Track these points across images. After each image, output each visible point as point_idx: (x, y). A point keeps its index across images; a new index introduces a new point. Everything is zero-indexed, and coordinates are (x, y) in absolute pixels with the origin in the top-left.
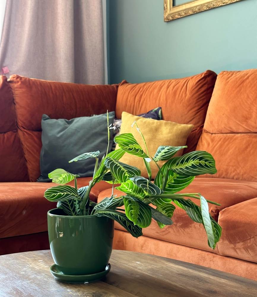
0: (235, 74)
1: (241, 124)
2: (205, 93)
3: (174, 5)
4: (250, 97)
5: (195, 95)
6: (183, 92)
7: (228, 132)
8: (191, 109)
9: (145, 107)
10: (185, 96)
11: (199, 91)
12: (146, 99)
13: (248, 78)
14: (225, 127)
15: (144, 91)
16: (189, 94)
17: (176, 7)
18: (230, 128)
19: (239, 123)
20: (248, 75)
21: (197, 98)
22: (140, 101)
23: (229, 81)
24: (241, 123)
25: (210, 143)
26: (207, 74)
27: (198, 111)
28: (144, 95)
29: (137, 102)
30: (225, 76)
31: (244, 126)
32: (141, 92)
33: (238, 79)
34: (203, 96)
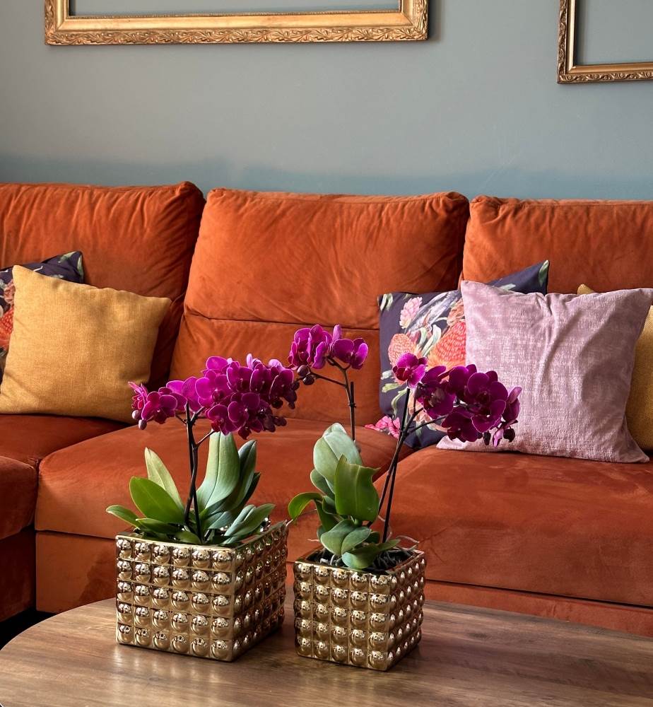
0: (249, 199)
1: (280, 307)
2: (184, 230)
3: (71, 13)
4: (296, 254)
5: (164, 235)
6: (134, 224)
7: (248, 318)
8: (156, 263)
9: (36, 248)
10: (142, 234)
11: (173, 226)
12: (34, 228)
13: (283, 213)
14: (241, 309)
15: (24, 208)
16: (151, 230)
17: (79, 18)
18: (256, 311)
19: (277, 305)
20: (282, 207)
21: (170, 240)
22: (18, 231)
23: (242, 215)
24: (280, 304)
25: (215, 339)
26: (186, 191)
27: (170, 268)
28: (28, 218)
29: (10, 232)
30: (230, 200)
31: (286, 310)
32: (15, 208)
33: (263, 213)
34: (180, 237)
